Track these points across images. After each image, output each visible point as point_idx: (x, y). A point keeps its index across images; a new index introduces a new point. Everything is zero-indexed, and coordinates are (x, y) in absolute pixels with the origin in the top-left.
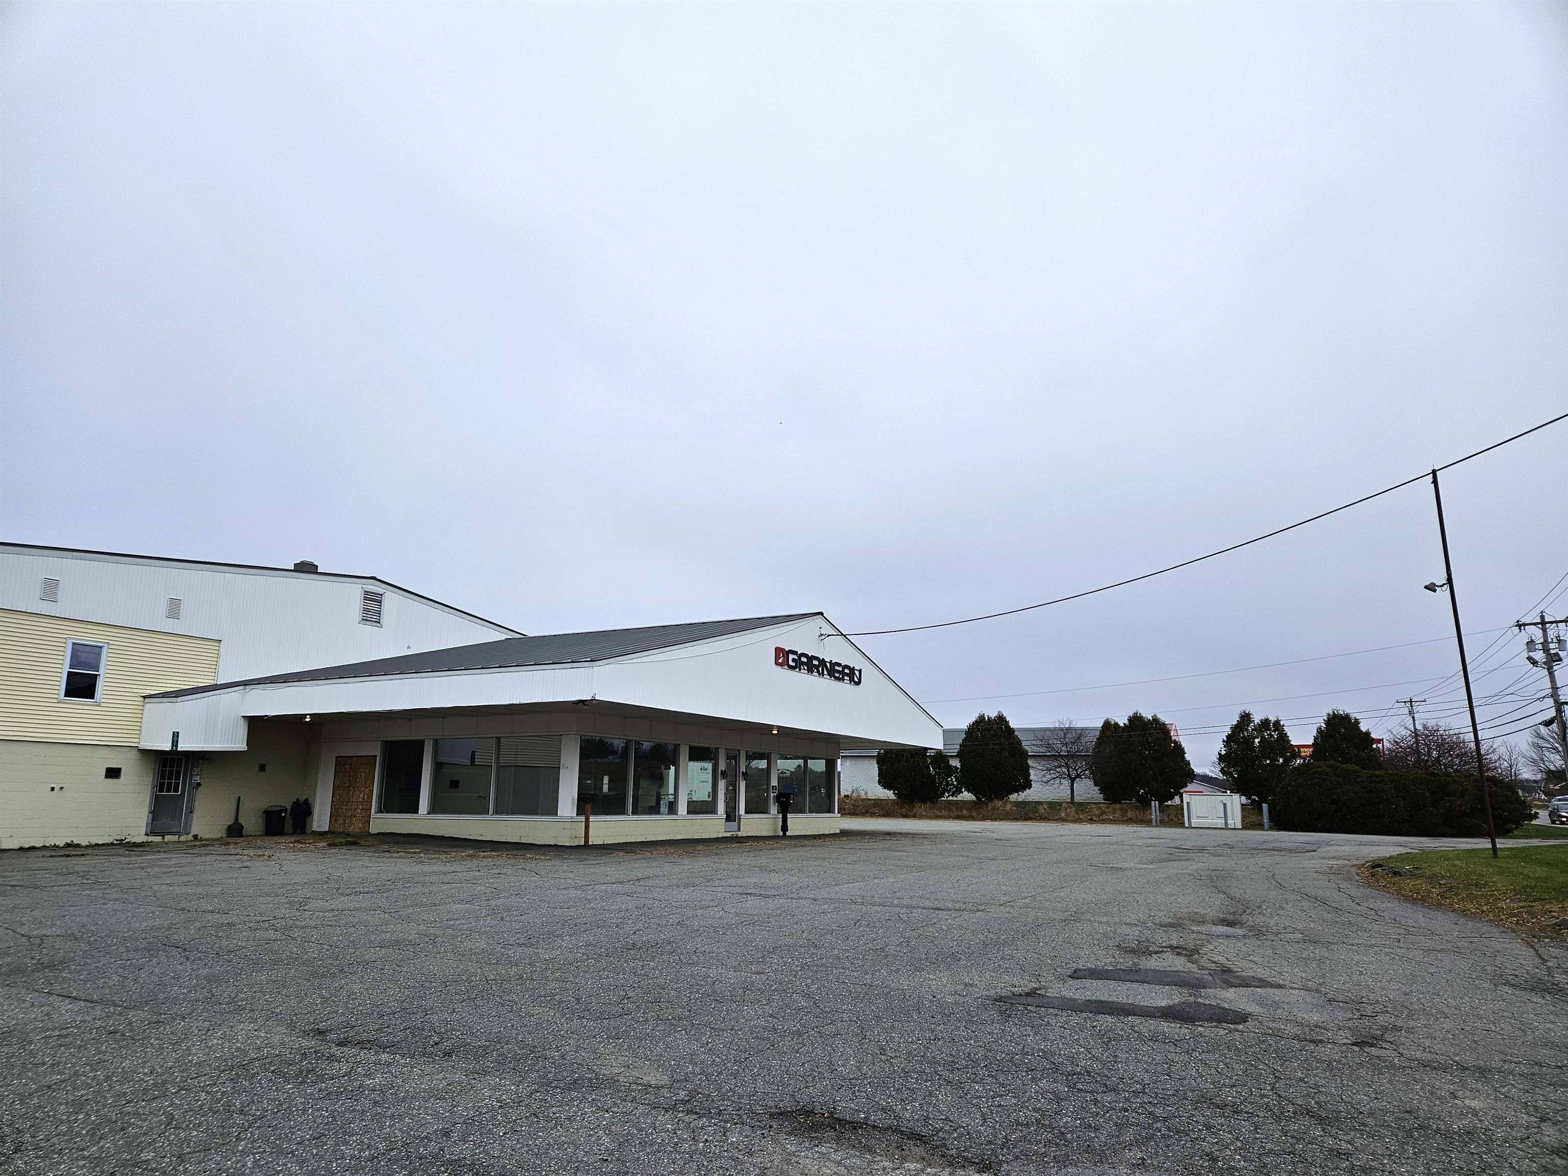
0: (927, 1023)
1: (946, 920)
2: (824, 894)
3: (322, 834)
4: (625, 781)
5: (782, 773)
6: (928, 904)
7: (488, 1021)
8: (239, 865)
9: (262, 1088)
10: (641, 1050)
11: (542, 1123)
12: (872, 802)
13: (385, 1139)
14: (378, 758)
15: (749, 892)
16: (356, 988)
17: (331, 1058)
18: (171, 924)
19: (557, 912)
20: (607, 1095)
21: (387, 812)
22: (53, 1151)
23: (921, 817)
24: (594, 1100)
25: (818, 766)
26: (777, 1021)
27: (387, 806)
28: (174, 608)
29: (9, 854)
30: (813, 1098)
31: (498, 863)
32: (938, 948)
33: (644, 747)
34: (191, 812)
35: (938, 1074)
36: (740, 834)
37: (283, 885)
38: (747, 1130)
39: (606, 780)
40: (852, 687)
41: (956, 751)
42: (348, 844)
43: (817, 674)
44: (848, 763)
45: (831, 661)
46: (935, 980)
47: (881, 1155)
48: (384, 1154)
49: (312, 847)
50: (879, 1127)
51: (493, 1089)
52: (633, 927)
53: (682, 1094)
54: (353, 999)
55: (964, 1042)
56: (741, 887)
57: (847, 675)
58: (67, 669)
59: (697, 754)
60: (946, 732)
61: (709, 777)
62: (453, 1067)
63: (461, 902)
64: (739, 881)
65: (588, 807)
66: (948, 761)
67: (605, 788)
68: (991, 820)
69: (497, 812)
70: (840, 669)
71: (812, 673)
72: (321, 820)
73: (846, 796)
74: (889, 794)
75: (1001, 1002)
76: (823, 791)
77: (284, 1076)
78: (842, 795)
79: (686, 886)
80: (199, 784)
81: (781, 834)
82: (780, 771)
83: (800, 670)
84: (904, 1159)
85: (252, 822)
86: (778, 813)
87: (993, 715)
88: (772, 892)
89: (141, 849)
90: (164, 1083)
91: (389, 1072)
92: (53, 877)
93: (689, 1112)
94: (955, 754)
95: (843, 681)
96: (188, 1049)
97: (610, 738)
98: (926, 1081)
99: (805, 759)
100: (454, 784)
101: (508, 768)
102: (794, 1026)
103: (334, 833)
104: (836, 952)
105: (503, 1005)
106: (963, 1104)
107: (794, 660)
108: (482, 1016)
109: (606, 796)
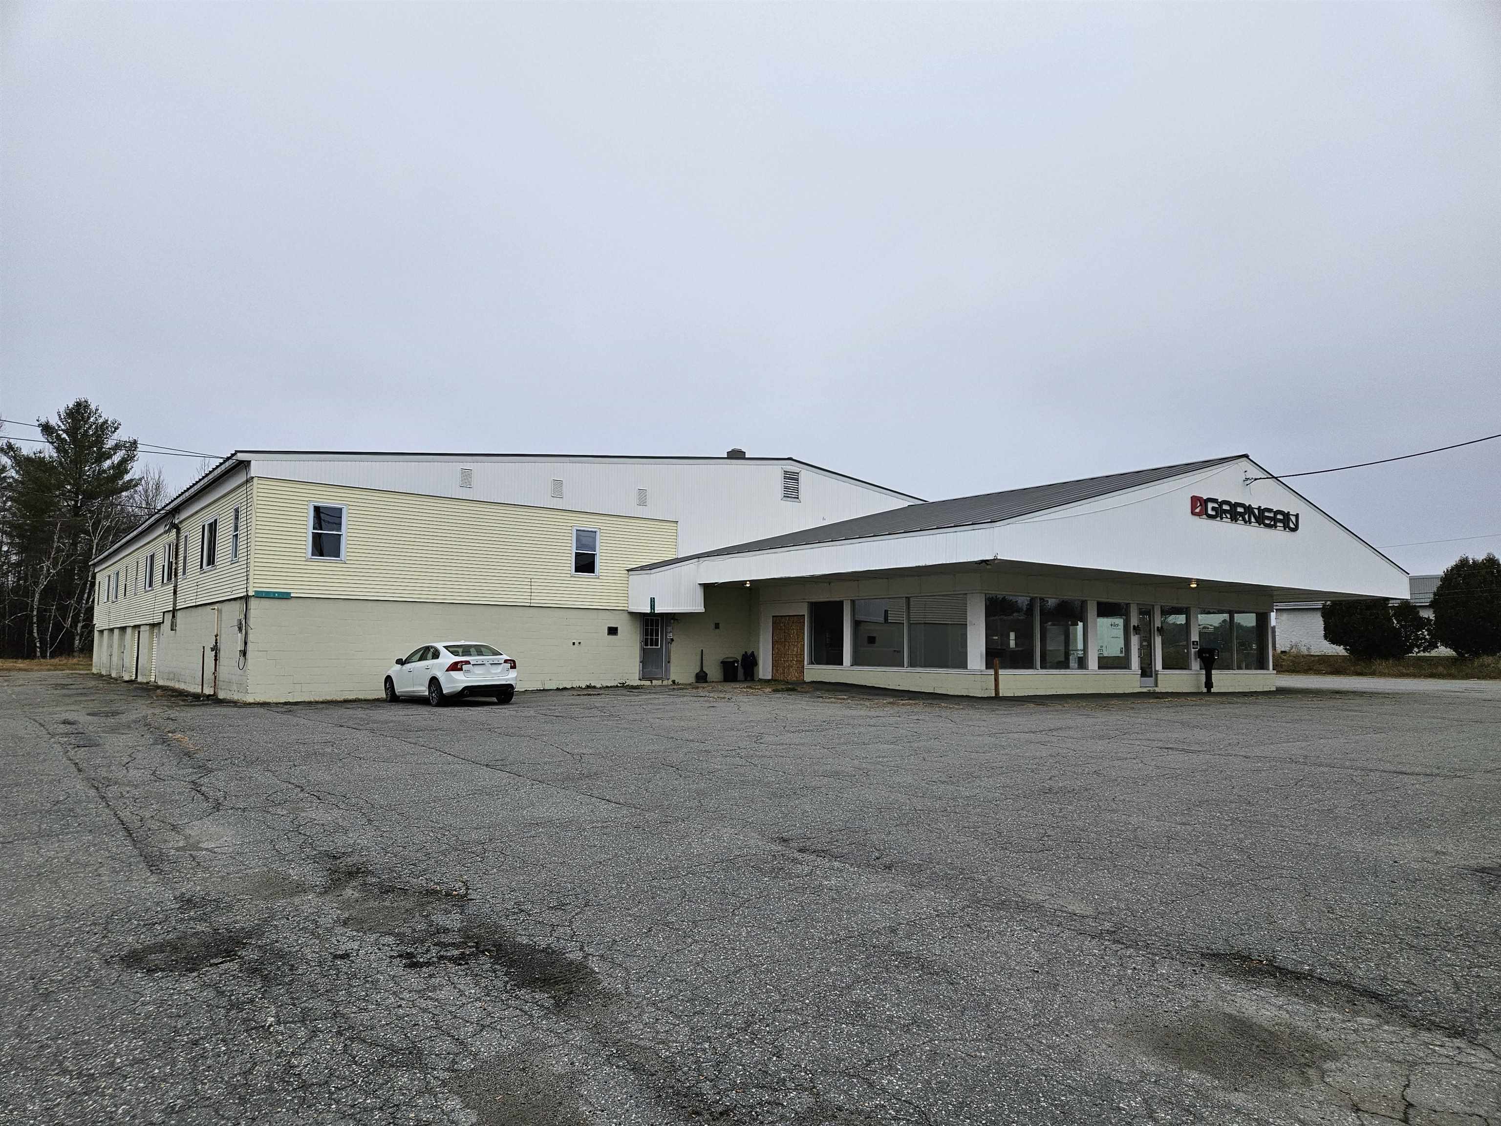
0: (1386, 886)
1: (1413, 784)
2: (1257, 751)
3: (767, 681)
4: (1031, 637)
5: (1204, 628)
6: (1388, 767)
7: (920, 843)
8: (708, 705)
9: (746, 878)
10: (1064, 882)
11: (975, 934)
12: (1317, 658)
13: (845, 929)
14: (806, 617)
15: (1171, 746)
16: (807, 808)
17: (794, 860)
18: (666, 749)
19: (973, 755)
20: (1033, 917)
21: (817, 664)
22: (610, 908)
23: (1382, 675)
24: (1022, 920)
25: (1248, 620)
26: (1206, 870)
27: (818, 659)
28: (642, 497)
29: (551, 692)
30: (1249, 944)
31: (915, 710)
32: (1401, 813)
33: (1049, 603)
34: (669, 662)
35: (1399, 938)
36: (1157, 690)
37: (742, 723)
38: (1177, 965)
39: (1012, 636)
40: (1287, 534)
41: (1429, 600)
42: (788, 690)
43: (1242, 522)
44: (1285, 616)
45: (1260, 507)
46: (1398, 845)
47: (1328, 1007)
48: (844, 940)
49: (760, 692)
50: (1327, 981)
51: (929, 900)
52: (1049, 773)
53: (1107, 925)
54: (807, 817)
55: (1434, 909)
56: (1161, 741)
57: (1280, 521)
58: (574, 551)
59: (1106, 610)
60: (1414, 581)
61: (1120, 632)
62: (893, 878)
63: (887, 743)
64: (1158, 736)
65: (997, 661)
66: (1418, 612)
67: (1012, 644)
68: (1479, 678)
69: (911, 665)
70: (1272, 515)
71: (1236, 521)
72: (765, 670)
73: (1282, 652)
74: (1340, 650)
75: (1483, 872)
76: (1254, 647)
77: (760, 870)
78: (1279, 650)
79: (1101, 738)
80: (672, 640)
81: (1205, 690)
82: (1201, 627)
83: (1222, 518)
84: (1357, 1013)
85: (714, 672)
86: (1201, 669)
87: (1480, 557)
88: (1196, 747)
89: (637, 691)
90: (677, 867)
91: (843, 877)
92: (582, 711)
93: (1115, 942)
94: (1428, 604)
95: (1276, 527)
96: (690, 844)
97: (1015, 595)
98: (1384, 943)
99: (1231, 613)
100: (872, 640)
101: (918, 626)
102: (1226, 876)
103: (776, 680)
104: (1273, 810)
105: (931, 832)
106: (1431, 969)
107: (1213, 509)
108: (914, 840)
109: (1013, 652)
